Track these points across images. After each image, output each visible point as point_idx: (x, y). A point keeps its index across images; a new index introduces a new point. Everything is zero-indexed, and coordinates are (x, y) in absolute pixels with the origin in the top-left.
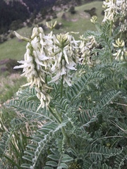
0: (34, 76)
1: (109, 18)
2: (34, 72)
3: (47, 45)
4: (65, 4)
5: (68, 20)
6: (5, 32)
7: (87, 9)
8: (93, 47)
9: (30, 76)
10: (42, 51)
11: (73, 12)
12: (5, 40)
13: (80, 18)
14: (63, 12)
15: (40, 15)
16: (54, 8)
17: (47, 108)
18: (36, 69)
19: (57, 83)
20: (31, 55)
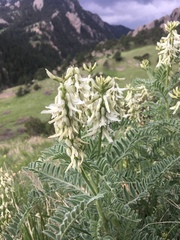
0: (64, 124)
1: (164, 63)
2: (65, 119)
3: (83, 89)
4: (108, 49)
5: (111, 69)
6: (28, 82)
7: (138, 55)
8: (144, 99)
9: (60, 125)
10: (77, 95)
11: (119, 59)
12: (27, 92)
13: (128, 67)
14: (105, 59)
15: (75, 61)
16: (93, 54)
17: (79, 170)
18: (68, 116)
19: (93, 138)
20: (64, 98)
